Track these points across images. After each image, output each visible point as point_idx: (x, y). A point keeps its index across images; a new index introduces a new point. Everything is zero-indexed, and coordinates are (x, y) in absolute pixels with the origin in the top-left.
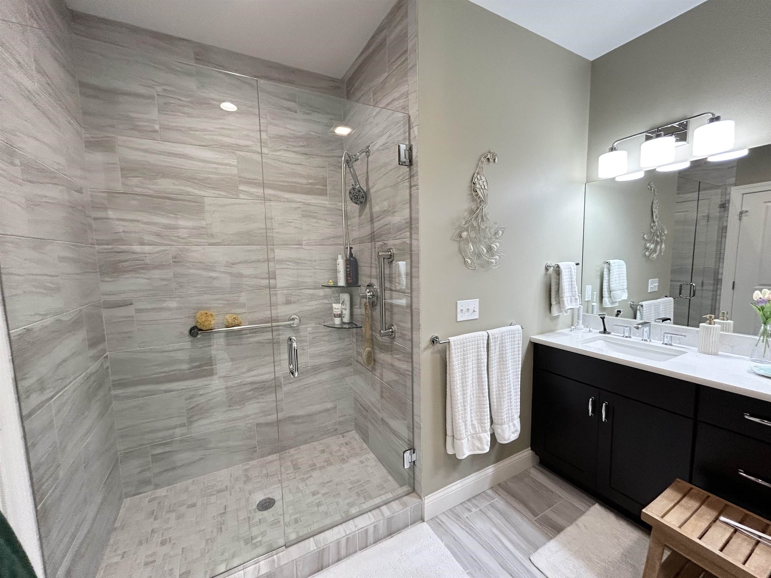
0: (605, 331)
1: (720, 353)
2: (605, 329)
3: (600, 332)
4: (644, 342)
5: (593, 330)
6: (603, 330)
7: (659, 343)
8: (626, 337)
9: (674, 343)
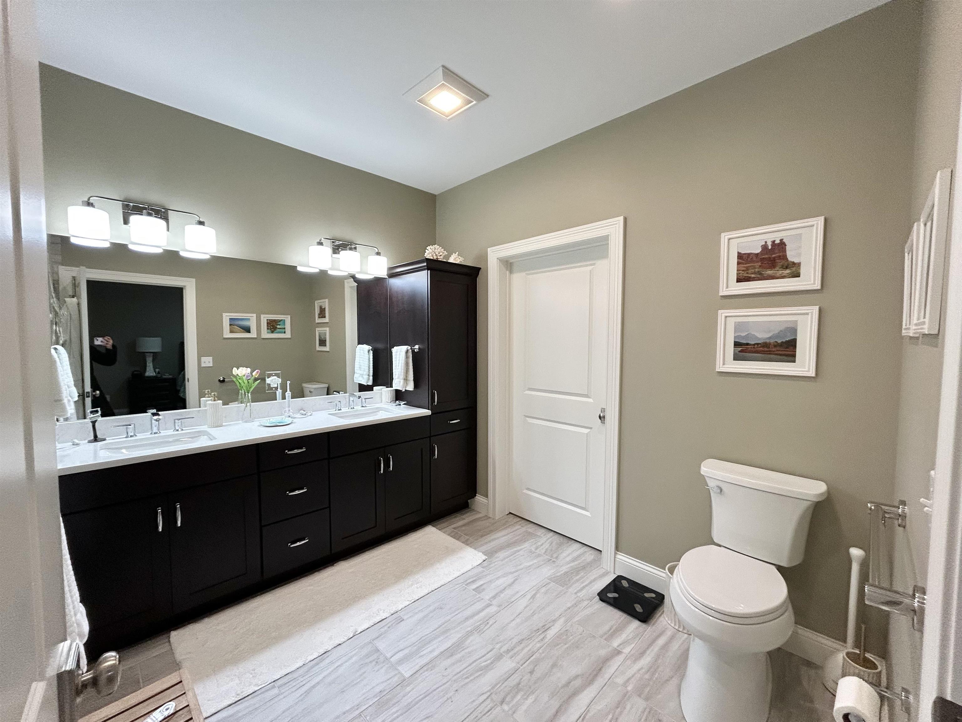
0: (96, 439)
1: (223, 424)
2: (96, 436)
3: (90, 442)
4: (153, 435)
5: (81, 442)
6: (92, 438)
7: (171, 432)
8: (131, 436)
9: (185, 427)
